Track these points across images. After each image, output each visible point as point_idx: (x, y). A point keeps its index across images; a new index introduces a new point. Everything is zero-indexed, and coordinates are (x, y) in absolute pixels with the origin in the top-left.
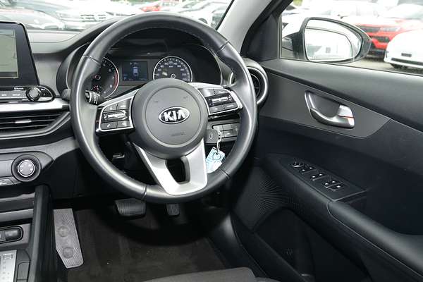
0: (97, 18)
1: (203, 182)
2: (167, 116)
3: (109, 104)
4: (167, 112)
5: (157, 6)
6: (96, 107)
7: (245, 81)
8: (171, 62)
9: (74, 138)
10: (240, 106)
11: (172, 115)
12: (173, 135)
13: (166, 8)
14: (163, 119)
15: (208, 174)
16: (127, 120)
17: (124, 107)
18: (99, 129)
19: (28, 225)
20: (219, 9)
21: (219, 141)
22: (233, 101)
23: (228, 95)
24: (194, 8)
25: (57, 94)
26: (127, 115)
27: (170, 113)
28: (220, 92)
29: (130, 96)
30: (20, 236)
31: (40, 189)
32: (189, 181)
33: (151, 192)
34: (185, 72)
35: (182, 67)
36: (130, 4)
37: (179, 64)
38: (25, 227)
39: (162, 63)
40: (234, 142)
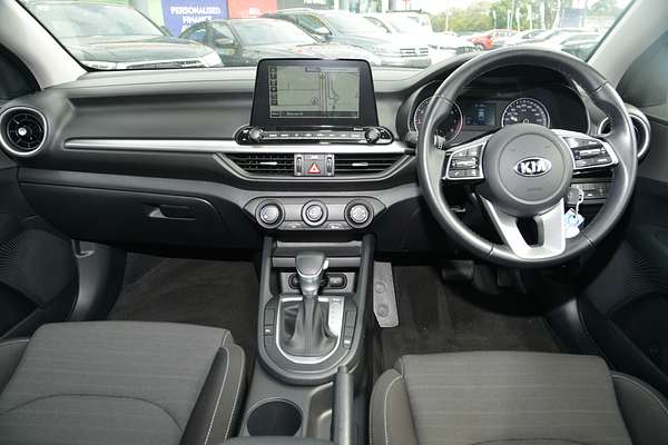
0: (418, 52)
1: (560, 248)
2: (525, 167)
3: (458, 151)
4: (525, 162)
5: (489, 37)
6: (444, 152)
7: (624, 130)
8: (524, 105)
9: (418, 185)
10: (615, 160)
11: (530, 166)
12: (530, 190)
13: (501, 39)
14: (520, 170)
15: (567, 239)
16: (477, 168)
17: (475, 153)
18: (447, 177)
19: (353, 273)
20: (571, 39)
21: (579, 202)
22: (607, 155)
23: (600, 146)
24: (537, 38)
25: (396, 136)
26: (477, 163)
27: (528, 164)
28: (591, 143)
29: (482, 142)
30: (343, 285)
31: (367, 238)
32: (542, 244)
33: (497, 251)
34: (540, 117)
35: (538, 112)
36: (456, 34)
37: (534, 107)
38: (350, 276)
39: (514, 106)
40: (601, 205)
